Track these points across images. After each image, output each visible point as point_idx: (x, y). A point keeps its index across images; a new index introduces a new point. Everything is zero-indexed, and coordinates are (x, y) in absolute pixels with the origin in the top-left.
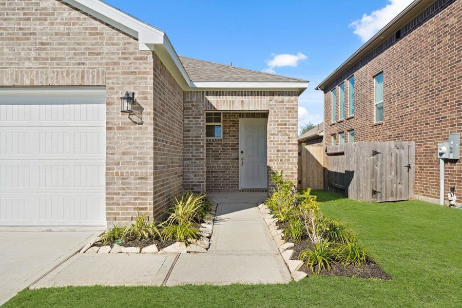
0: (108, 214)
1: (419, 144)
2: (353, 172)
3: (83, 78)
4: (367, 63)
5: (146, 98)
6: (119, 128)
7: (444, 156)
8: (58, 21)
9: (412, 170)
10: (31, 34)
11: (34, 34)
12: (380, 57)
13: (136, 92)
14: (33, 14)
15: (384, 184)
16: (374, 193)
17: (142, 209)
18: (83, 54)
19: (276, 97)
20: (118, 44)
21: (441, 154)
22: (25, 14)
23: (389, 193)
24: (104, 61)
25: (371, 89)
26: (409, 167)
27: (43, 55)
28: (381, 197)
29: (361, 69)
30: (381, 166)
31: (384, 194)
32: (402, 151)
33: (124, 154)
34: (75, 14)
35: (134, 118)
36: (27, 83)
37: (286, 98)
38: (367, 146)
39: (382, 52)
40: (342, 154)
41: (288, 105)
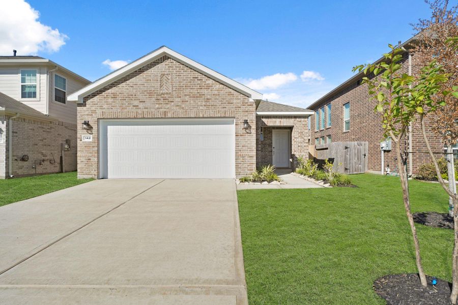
0: (236, 172)
1: (370, 143)
2: (334, 158)
3: (225, 113)
4: (339, 97)
5: (253, 122)
6: (241, 135)
7: (383, 149)
8: (215, 89)
9: (366, 157)
10: (203, 95)
11: (204, 95)
12: (347, 94)
13: (248, 119)
14: (204, 86)
15: (351, 165)
16: (346, 169)
17: (251, 170)
18: (225, 103)
19: (297, 119)
20: (240, 99)
21: (382, 148)
22: (200, 86)
23: (354, 170)
24: (234, 106)
25: (342, 112)
26: (365, 155)
27: (208, 104)
28: (350, 172)
29: (336, 100)
30: (350, 155)
31: (351, 170)
32: (361, 147)
33: (243, 146)
34: (221, 86)
35: (247, 131)
36: (201, 116)
37: (303, 119)
38: (342, 144)
39: (349, 91)
40: (327, 149)
41: (304, 123)
